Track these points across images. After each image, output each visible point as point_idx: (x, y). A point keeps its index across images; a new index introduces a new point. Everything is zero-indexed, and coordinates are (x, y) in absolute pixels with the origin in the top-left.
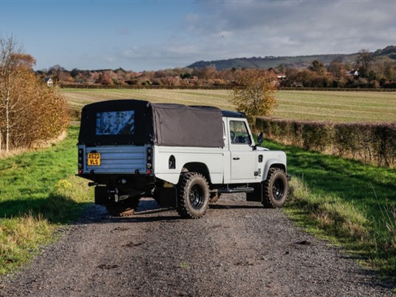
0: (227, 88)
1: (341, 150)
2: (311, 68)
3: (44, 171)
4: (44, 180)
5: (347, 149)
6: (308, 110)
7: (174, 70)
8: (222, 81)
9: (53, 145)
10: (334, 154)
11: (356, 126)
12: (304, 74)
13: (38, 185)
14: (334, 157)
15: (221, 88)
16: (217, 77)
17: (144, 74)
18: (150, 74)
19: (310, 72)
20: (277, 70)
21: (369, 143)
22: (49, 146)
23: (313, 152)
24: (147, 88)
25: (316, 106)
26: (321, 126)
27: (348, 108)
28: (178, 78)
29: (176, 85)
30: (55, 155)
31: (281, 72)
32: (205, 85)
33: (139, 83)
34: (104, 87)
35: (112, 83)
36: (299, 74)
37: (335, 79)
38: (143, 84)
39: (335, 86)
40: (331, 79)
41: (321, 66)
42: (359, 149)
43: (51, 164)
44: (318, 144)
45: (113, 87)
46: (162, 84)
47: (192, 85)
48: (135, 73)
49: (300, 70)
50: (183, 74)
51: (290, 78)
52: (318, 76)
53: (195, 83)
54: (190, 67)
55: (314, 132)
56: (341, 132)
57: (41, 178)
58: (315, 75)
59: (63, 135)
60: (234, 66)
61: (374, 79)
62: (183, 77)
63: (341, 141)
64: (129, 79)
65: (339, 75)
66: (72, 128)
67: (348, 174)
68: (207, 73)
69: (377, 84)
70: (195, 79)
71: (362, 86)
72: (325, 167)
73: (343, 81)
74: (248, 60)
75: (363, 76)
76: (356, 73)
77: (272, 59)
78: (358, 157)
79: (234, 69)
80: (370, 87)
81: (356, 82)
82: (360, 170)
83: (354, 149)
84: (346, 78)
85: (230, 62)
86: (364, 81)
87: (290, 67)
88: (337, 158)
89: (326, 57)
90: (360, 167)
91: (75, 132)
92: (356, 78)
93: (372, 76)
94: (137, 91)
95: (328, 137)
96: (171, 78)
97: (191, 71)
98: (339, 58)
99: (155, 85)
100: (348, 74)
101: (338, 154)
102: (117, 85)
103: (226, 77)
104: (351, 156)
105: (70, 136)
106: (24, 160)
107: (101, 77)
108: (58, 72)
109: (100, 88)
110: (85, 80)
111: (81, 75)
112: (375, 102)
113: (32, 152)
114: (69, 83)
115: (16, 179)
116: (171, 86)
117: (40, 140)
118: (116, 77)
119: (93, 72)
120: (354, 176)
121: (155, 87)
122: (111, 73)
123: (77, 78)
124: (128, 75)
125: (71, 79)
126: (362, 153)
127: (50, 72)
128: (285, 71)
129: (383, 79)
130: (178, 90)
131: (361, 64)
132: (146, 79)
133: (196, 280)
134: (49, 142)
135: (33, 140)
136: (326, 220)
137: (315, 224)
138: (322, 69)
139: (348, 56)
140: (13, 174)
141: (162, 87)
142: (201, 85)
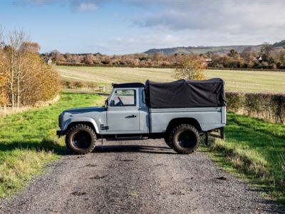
0: (171, 68)
1: (249, 112)
2: (229, 55)
5: (253, 111)
7: (135, 55)
8: (167, 63)
9: (50, 105)
10: (244, 114)
11: (260, 95)
12: (224, 59)
13: (36, 133)
14: (244, 116)
15: (167, 68)
16: (164, 60)
17: (114, 57)
18: (118, 57)
19: (228, 57)
20: (206, 56)
21: (269, 107)
22: (47, 105)
23: (229, 113)
24: (116, 66)
25: (232, 80)
26: (236, 95)
27: (254, 83)
28: (138, 60)
29: (136, 65)
31: (209, 56)
32: (156, 65)
33: (111, 63)
34: (87, 66)
35: (92, 63)
36: (221, 58)
37: (246, 63)
38: (113, 64)
39: (245, 67)
40: (243, 62)
41: (236, 53)
42: (262, 111)
43: (47, 117)
44: (233, 107)
45: (92, 66)
46: (126, 64)
47: (147, 65)
48: (108, 57)
49: (222, 55)
50: (141, 57)
51: (215, 61)
52: (234, 60)
53: (149, 64)
54: (146, 52)
55: (231, 99)
56: (250, 99)
58: (232, 59)
59: (57, 98)
60: (176, 52)
61: (273, 62)
62: (141, 59)
63: (250, 105)
64: (104, 60)
65: (248, 60)
66: (63, 93)
67: (254, 128)
68: (158, 57)
69: (275, 66)
70: (149, 61)
71: (265, 68)
72: (238, 123)
73: (251, 63)
74: (186, 48)
75: (265, 61)
76: (260, 59)
77: (202, 48)
78: (261, 117)
79: (176, 55)
80: (270, 68)
81: (260, 64)
82: (263, 126)
83: (258, 111)
84: (254, 62)
85: (173, 49)
86: (266, 64)
87: (215, 54)
88: (247, 117)
89: (240, 47)
90: (263, 124)
91: (66, 96)
92: (260, 61)
93: (271, 61)
94: (109, 68)
95: (240, 102)
96: (132, 59)
97: (146, 55)
98: (249, 48)
99: (122, 64)
100: (255, 59)
101: (247, 114)
102: (95, 64)
103: (170, 60)
104: (256, 116)
105: (62, 99)
106: (29, 115)
107: (84, 58)
108: (56, 55)
109: (84, 66)
110: (74, 61)
111: (71, 57)
112: (273, 79)
113: (35, 109)
114: (63, 63)
115: (21, 128)
116: (133, 66)
117: (41, 101)
118: (95, 59)
119: (79, 55)
120: (257, 130)
121: (121, 66)
122: (92, 56)
123: (69, 59)
124: (104, 57)
125: (64, 59)
126: (264, 114)
127: (50, 55)
128: (211, 56)
129: (279, 63)
130: (138, 68)
131: (264, 53)
132: (115, 61)
133: (142, 205)
134: (46, 103)
135: (36, 101)
136: (238, 162)
137: (230, 165)
138: (237, 55)
139: (255, 46)
140: (20, 124)
141: (127, 66)
142: (153, 65)
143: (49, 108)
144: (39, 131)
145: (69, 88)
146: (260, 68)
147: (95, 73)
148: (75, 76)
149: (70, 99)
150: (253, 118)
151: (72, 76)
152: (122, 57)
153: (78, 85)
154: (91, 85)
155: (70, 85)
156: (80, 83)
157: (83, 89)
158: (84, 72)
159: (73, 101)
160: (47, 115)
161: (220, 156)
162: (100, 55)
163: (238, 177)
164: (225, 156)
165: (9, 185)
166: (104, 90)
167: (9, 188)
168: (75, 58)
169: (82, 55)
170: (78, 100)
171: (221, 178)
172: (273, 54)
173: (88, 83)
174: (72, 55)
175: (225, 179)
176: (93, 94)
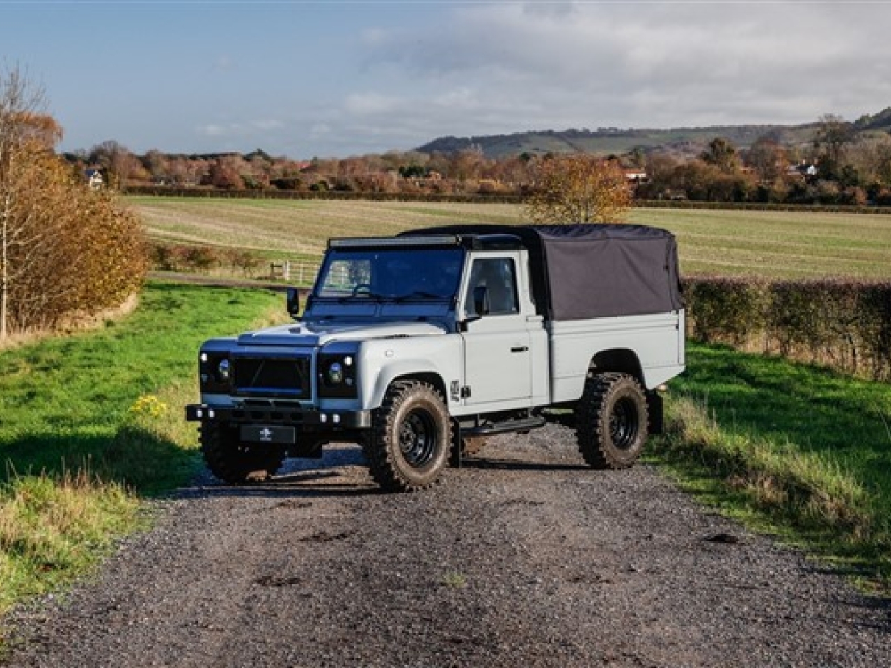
0: (511, 201)
1: (784, 344)
2: (706, 157)
3: (96, 379)
4: (99, 398)
5: (799, 340)
6: (700, 254)
7: (387, 157)
8: (497, 185)
9: (109, 324)
10: (767, 352)
12: (690, 171)
13: (88, 410)
14: (766, 357)
15: (495, 201)
16: (485, 174)
17: (314, 167)
18: (328, 166)
19: (703, 165)
20: (626, 161)
21: (851, 327)
22: (100, 325)
23: (718, 347)
24: (323, 196)
25: (718, 244)
26: (739, 287)
27: (795, 251)
28: (394, 175)
29: (389, 191)
30: (117, 344)
31: (636, 163)
32: (459, 193)
33: (304, 186)
34: (222, 194)
35: (240, 185)
36: (679, 170)
37: (764, 183)
38: (313, 188)
39: (761, 199)
40: (752, 182)
41: (730, 151)
42: (830, 340)
43: (111, 363)
44: (729, 328)
45: (241, 194)
46: (356, 190)
47: (428, 192)
48: (293, 164)
49: (681, 160)
50: (406, 166)
51: (657, 179)
52: (724, 176)
53: (435, 187)
54: (423, 149)
55: (721, 301)
56: (786, 302)
57: (91, 394)
58: (715, 173)
59: (130, 302)
60: (526, 148)
61: (855, 182)
62: (407, 173)
63: (786, 322)
64: (279, 177)
65: (770, 175)
66: (151, 287)
67: (803, 395)
68: (463, 166)
69: (861, 196)
70: (435, 177)
71: (827, 202)
72: (751, 380)
73: (779, 186)
74: (559, 136)
75: (828, 177)
76: (812, 170)
77: (615, 134)
78: (823, 360)
79: (526, 157)
80: (844, 202)
81: (811, 190)
82: (834, 388)
83: (815, 341)
84: (790, 181)
85: (516, 139)
86: (831, 188)
87: (656, 154)
88: (776, 360)
89: (742, 130)
90: (833, 382)
91: (157, 295)
92: (812, 180)
93: (849, 178)
94: (300, 202)
95: (754, 313)
96: (377, 173)
97: (424, 160)
98: (773, 135)
99: (341, 190)
100: (793, 171)
101: (777, 352)
102: (251, 190)
103: (507, 176)
104: (808, 357)
105: (146, 304)
106: (45, 356)
107: (212, 170)
108: (113, 156)
109: (213, 194)
110: (177, 178)
111: (166, 164)
112: (856, 238)
113: (60, 338)
114: (138, 184)
115: (31, 395)
116: (378, 194)
117: (79, 312)
118: (248, 171)
119: (194, 158)
120: (817, 401)
121: (340, 197)
122: (238, 161)
123: (158, 171)
124: (278, 167)
125: (143, 173)
126: (835, 348)
127: (94, 158)
128: (644, 162)
129: (876, 186)
130: (396, 204)
131: (823, 150)
132: (320, 177)
133: (485, 611)
134: (98, 315)
135: (62, 309)
136: (768, 491)
137: (743, 501)
138: (731, 158)
139: (793, 129)
140: (24, 386)
141: (358, 196)
142: (449, 193)
143: (109, 335)
144: (94, 406)
145: (167, 267)
146: (811, 201)
147: (251, 220)
148: (185, 230)
149: (172, 304)
150: (798, 365)
151: (175, 229)
152: (343, 164)
153: (198, 257)
154: (243, 260)
155: (170, 260)
156: (205, 251)
157: (216, 274)
158: (216, 215)
159: (187, 313)
160: (108, 356)
161: (705, 476)
162: (266, 158)
163: (773, 537)
164: (723, 476)
165: (50, 558)
166: (287, 277)
167: (49, 566)
168: (180, 168)
169: (205, 157)
170: (203, 309)
171: (721, 539)
172: (853, 156)
173: (231, 253)
174: (171, 158)
175: (733, 541)
176: (254, 289)
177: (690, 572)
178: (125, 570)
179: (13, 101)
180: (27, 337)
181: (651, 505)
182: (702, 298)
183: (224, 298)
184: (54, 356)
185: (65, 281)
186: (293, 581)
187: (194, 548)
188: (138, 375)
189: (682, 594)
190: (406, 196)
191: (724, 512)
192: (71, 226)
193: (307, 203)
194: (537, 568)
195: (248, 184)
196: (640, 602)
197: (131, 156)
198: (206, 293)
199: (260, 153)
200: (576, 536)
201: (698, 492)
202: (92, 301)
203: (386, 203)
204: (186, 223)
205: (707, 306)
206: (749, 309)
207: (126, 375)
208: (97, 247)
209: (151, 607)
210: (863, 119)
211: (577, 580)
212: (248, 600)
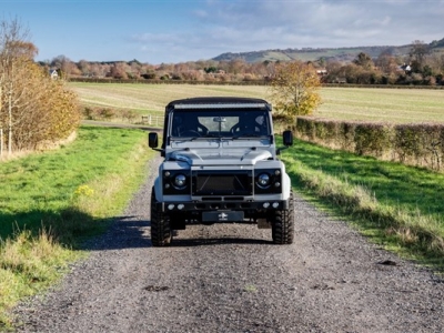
0: (260, 84)
1: (402, 156)
2: (356, 62)
3: (57, 176)
4: (59, 185)
5: (409, 154)
6: (355, 110)
7: (197, 63)
8: (253, 76)
9: (62, 147)
10: (393, 160)
12: (348, 69)
13: (53, 192)
14: (392, 163)
15: (252, 84)
16: (247, 71)
17: (162, 68)
18: (169, 67)
19: (355, 66)
20: (317, 64)
21: (437, 147)
22: (58, 147)
23: (368, 158)
24: (167, 82)
25: (364, 105)
26: (378, 127)
27: (402, 108)
28: (202, 71)
29: (199, 80)
30: (67, 158)
31: (321, 65)
32: (234, 80)
33: (157, 78)
34: (117, 82)
35: (126, 77)
36: (343, 68)
37: (385, 75)
38: (162, 78)
39: (384, 82)
40: (379, 74)
41: (368, 59)
42: (426, 154)
43: (64, 168)
44: (373, 148)
45: (127, 82)
46: (183, 79)
47: (218, 80)
48: (151, 66)
49: (344, 64)
50: (208, 67)
51: (332, 73)
52: (365, 71)
53: (222, 78)
54: (216, 59)
55: (369, 134)
56: (403, 134)
57: (54, 183)
58: (361, 70)
59: (73, 136)
60: (266, 58)
61: (430, 74)
62: (208, 71)
63: (403, 145)
64: (145, 73)
65: (388, 71)
66: (83, 128)
67: (414, 183)
68: (236, 67)
69: (433, 81)
70: (222, 73)
71: (416, 84)
72: (386, 174)
73: (393, 76)
74: (283, 52)
75: (417, 72)
76: (408, 68)
77: (310, 51)
78: (422, 164)
79: (266, 62)
80: (425, 84)
81: (409, 78)
82: (430, 179)
83: (418, 154)
84: (398, 74)
85: (261, 54)
86: (418, 77)
87: (332, 61)
88: (398, 164)
89: (373, 48)
90: (429, 175)
91: (86, 132)
92: (409, 73)
93: (427, 72)
94: (155, 85)
95: (387, 140)
96: (193, 71)
97: (216, 65)
98: (389, 50)
99: (176, 79)
100: (399, 69)
101: (398, 160)
102: (131, 79)
103: (257, 71)
104: (414, 162)
105: (81, 137)
106: (31, 163)
107: (112, 70)
108: (63, 63)
109: (112, 82)
110: (94, 74)
111: (89, 67)
112: (432, 102)
113: (38, 154)
114: (76, 77)
115: (24, 184)
116: (194, 82)
117: (48, 141)
118: (129, 70)
119: (103, 63)
120: (422, 186)
121: (175, 83)
122: (125, 65)
123: (85, 70)
124: (144, 68)
125: (77, 71)
126: (429, 159)
127: (53, 64)
128: (325, 65)
129: (440, 76)
130: (203, 86)
131: (414, 58)
132: (165, 73)
133: (269, 307)
134: (57, 143)
135: (39, 140)
136: (408, 236)
137: (395, 241)
138: (369, 62)
139: (399, 48)
140: (20, 179)
141: (184, 82)
142: (229, 80)
143: (63, 153)
144: (56, 190)
145: (91, 118)
146: (408, 83)
147: (131, 95)
148: (98, 99)
149: (94, 137)
150: (409, 167)
151: (94, 99)
152: (176, 66)
153: (105, 113)
154: (128, 114)
155: (92, 114)
156: (109, 110)
157: (115, 121)
158: (114, 92)
159: (101, 141)
160: (62, 164)
161: (373, 227)
162: (139, 63)
163: (414, 262)
164: (383, 228)
165: (36, 275)
166: (150, 123)
167: (35, 279)
168: (96, 69)
169: (108, 63)
170: (109, 139)
171: (387, 263)
172: (429, 61)
173: (122, 111)
174: (91, 64)
175: (394, 264)
176: (134, 129)
177: (375, 283)
178: (76, 282)
179: (14, 35)
180: (21, 154)
181: (348, 244)
182: (359, 133)
183: (119, 134)
184: (36, 163)
185: (40, 126)
186: (164, 289)
187: (111, 269)
188: (77, 174)
189: (372, 296)
190: (208, 82)
191: (386, 248)
192: (43, 98)
193: (159, 86)
194: (293, 280)
195: (130, 77)
196: (351, 300)
197: (72, 62)
198: (110, 131)
199: (135, 61)
200: (311, 262)
201: (371, 236)
202: (53, 136)
203: (198, 86)
204: (99, 96)
205: (362, 137)
206: (384, 138)
207: (71, 173)
208: (56, 108)
209: (90, 304)
210: (433, 42)
211: (315, 287)
212: (142, 300)
